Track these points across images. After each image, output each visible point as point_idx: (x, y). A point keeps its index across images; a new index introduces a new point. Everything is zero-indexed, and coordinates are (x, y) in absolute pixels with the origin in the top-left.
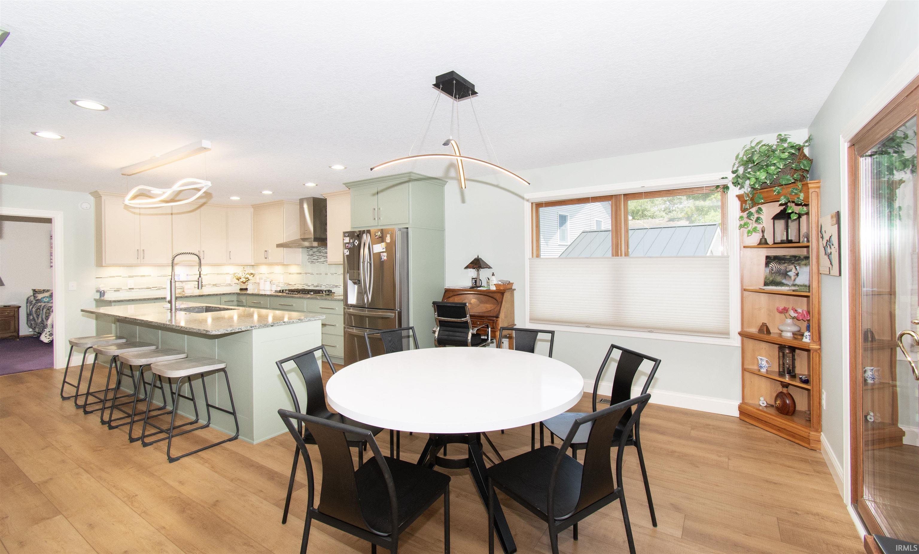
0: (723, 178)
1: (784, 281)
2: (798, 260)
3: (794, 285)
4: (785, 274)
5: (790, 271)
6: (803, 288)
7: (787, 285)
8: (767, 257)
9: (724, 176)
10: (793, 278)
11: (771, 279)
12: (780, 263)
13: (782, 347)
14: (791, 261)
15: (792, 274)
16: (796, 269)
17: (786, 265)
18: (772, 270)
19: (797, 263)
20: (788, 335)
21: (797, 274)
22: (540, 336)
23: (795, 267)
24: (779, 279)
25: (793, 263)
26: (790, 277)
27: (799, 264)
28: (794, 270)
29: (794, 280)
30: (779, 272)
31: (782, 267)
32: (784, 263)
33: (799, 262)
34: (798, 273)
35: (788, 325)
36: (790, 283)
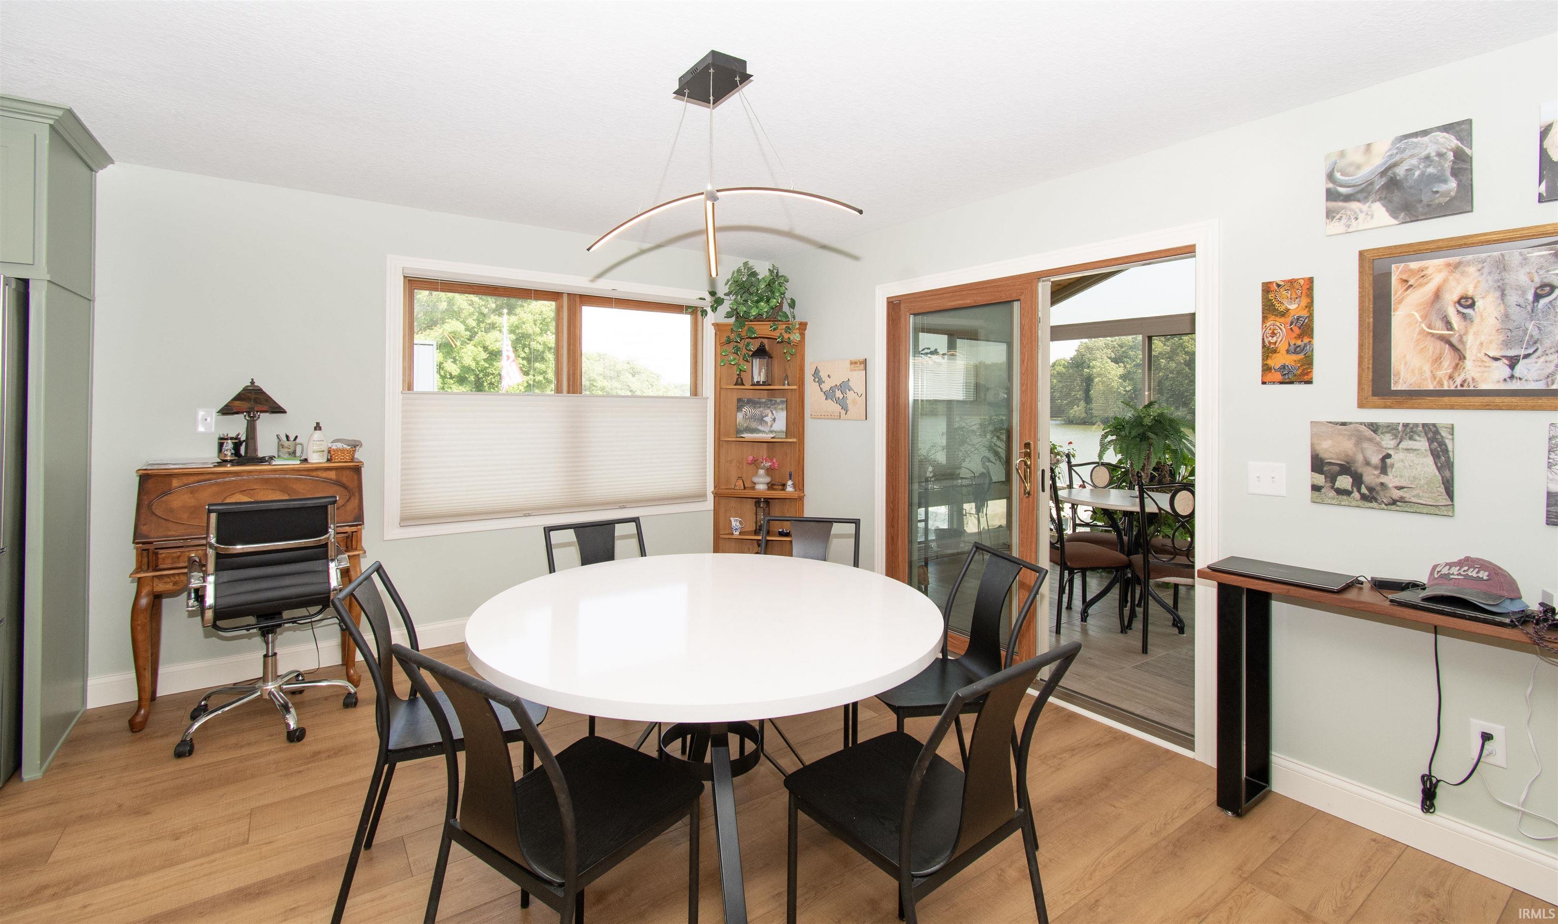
0: (701, 299)
1: (760, 428)
2: (774, 404)
3: (772, 432)
4: (761, 420)
5: (767, 416)
6: (780, 434)
7: (763, 432)
8: (739, 400)
9: (703, 297)
10: (769, 424)
11: (745, 425)
12: (755, 407)
13: (757, 502)
14: (767, 405)
15: (768, 419)
16: (773, 413)
17: (761, 409)
18: (746, 415)
19: (773, 407)
20: (761, 487)
21: (774, 420)
22: (619, 529)
23: (772, 412)
24: (754, 425)
25: (769, 407)
26: (766, 423)
27: (775, 409)
28: (770, 415)
29: (771, 426)
30: (753, 418)
31: (757, 412)
32: (760, 407)
33: (776, 406)
34: (775, 418)
35: (761, 476)
36: (766, 429)
